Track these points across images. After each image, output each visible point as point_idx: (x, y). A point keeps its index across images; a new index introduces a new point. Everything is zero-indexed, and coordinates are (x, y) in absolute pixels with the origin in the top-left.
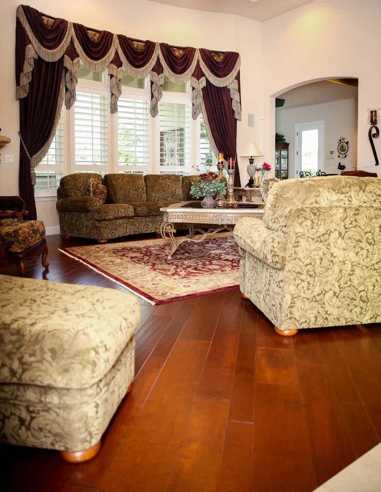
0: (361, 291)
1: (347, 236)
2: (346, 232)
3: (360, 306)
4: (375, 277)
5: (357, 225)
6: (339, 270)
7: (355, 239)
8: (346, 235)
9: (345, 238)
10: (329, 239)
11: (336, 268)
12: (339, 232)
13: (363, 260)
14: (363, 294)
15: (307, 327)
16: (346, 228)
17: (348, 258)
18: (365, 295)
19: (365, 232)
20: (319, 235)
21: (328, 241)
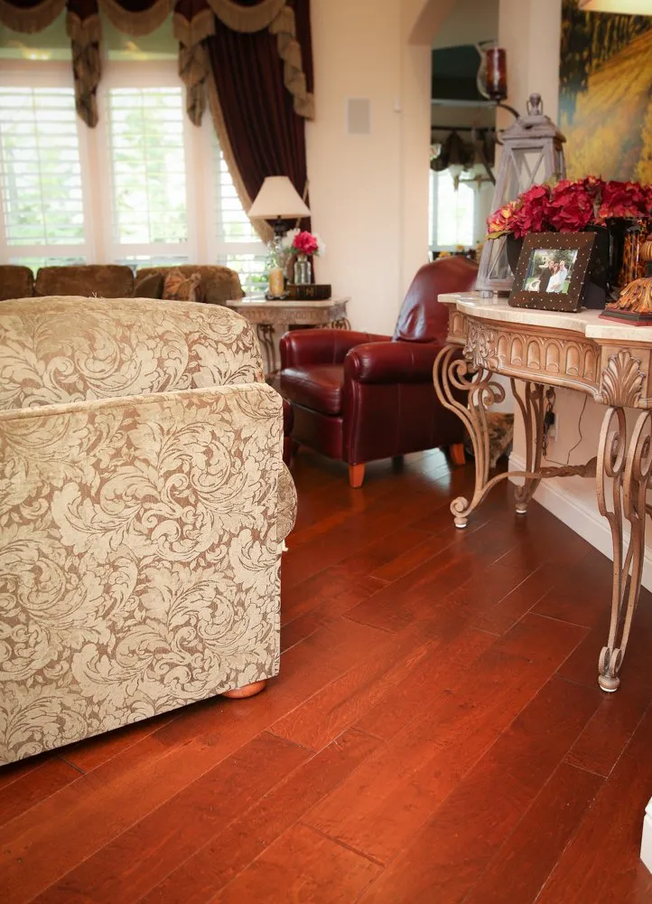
0: (177, 628)
1: (107, 491)
2: (103, 482)
3: (186, 662)
4: (213, 585)
5: (135, 458)
6: (102, 588)
7: (134, 497)
8: (103, 492)
9: (102, 498)
10: (49, 508)
11: (93, 586)
12: (80, 484)
13: (171, 549)
14: (184, 632)
15: (39, 751)
16: (102, 471)
17: (122, 552)
18: (193, 636)
19: (162, 472)
20: (17, 502)
21: (48, 517)
